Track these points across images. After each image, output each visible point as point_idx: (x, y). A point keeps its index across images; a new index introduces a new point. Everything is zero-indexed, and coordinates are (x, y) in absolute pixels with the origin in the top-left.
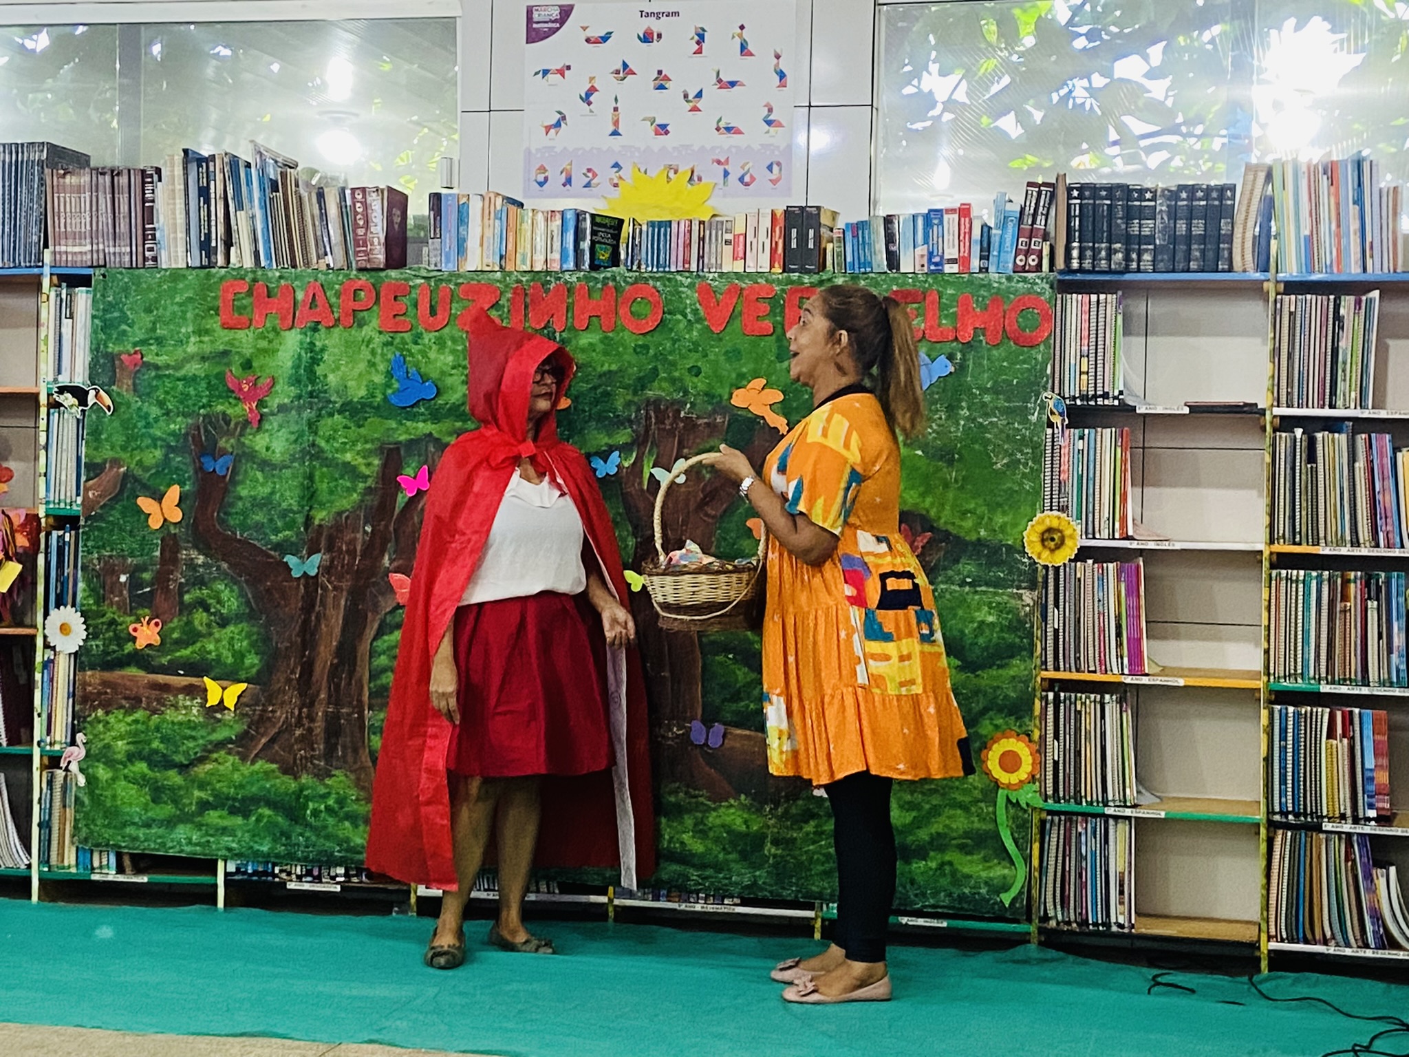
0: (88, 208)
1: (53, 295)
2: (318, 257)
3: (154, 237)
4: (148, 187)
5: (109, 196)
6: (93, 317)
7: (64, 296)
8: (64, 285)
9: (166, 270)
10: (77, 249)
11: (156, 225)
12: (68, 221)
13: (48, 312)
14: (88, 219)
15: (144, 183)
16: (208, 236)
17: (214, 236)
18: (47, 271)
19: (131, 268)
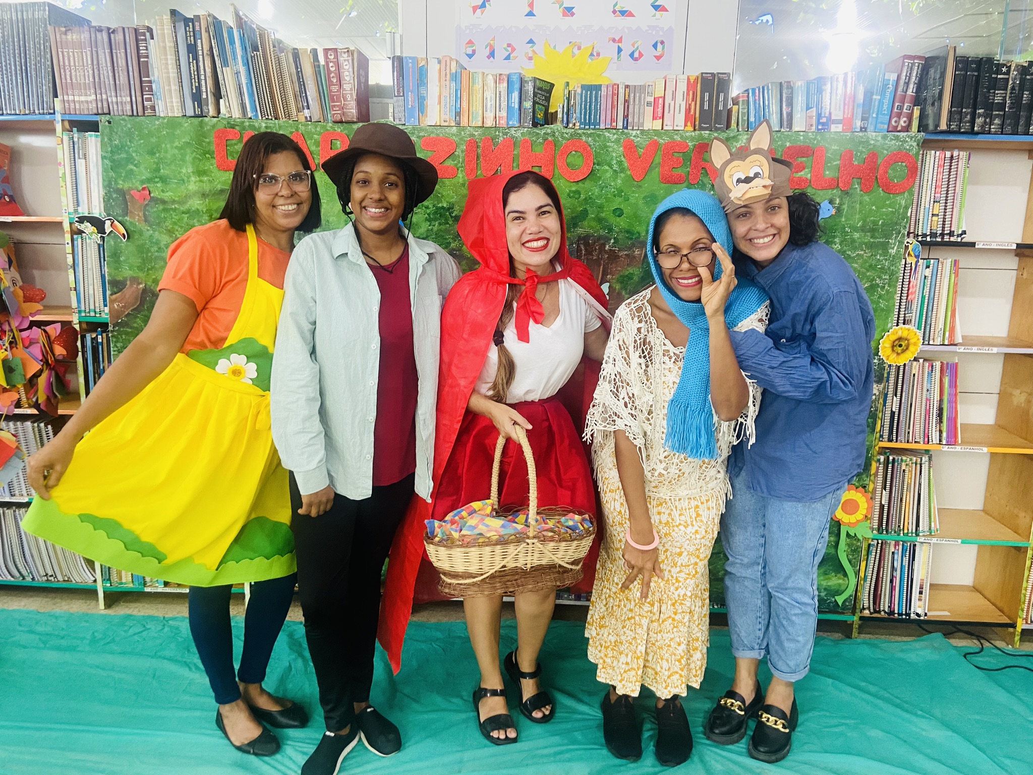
0: (90, 62)
1: (66, 138)
2: (298, 111)
3: (151, 89)
4: (142, 45)
5: (107, 51)
6: (103, 158)
7: (76, 140)
8: (75, 129)
9: (164, 118)
10: (83, 98)
11: (152, 78)
12: (73, 73)
13: (63, 153)
14: (91, 72)
15: (137, 40)
16: (199, 88)
17: (204, 89)
18: (58, 117)
19: (133, 115)
